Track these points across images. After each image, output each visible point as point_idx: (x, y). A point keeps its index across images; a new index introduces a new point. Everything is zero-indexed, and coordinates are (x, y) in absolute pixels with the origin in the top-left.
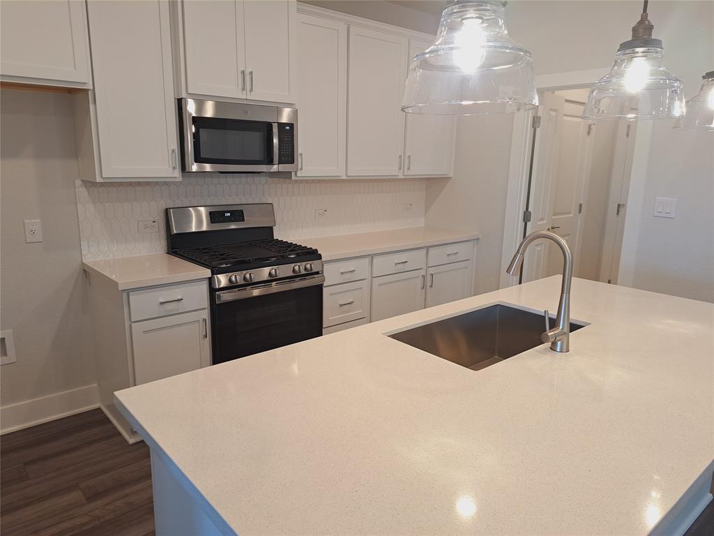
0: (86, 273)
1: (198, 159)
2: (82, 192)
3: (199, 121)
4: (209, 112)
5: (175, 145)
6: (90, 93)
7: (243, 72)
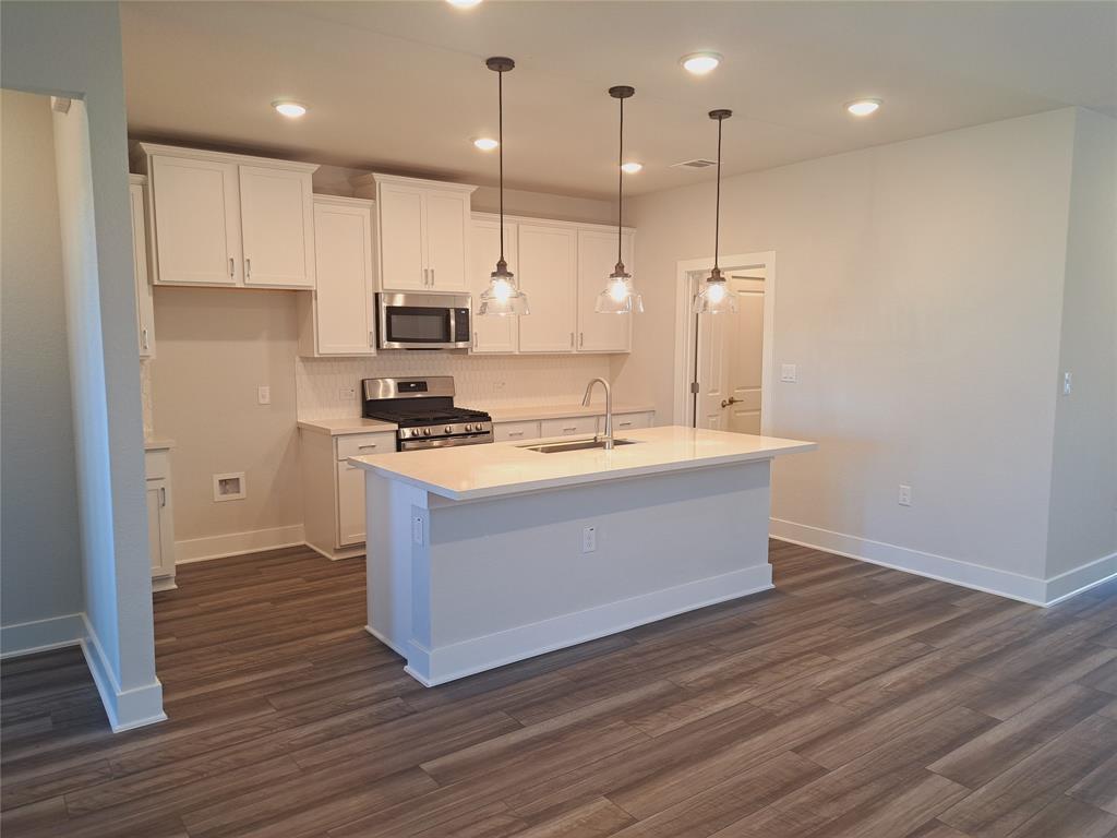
0: (300, 429)
1: (390, 339)
2: (299, 366)
3: (391, 310)
4: (399, 302)
5: (372, 329)
6: (313, 294)
7: (426, 271)
